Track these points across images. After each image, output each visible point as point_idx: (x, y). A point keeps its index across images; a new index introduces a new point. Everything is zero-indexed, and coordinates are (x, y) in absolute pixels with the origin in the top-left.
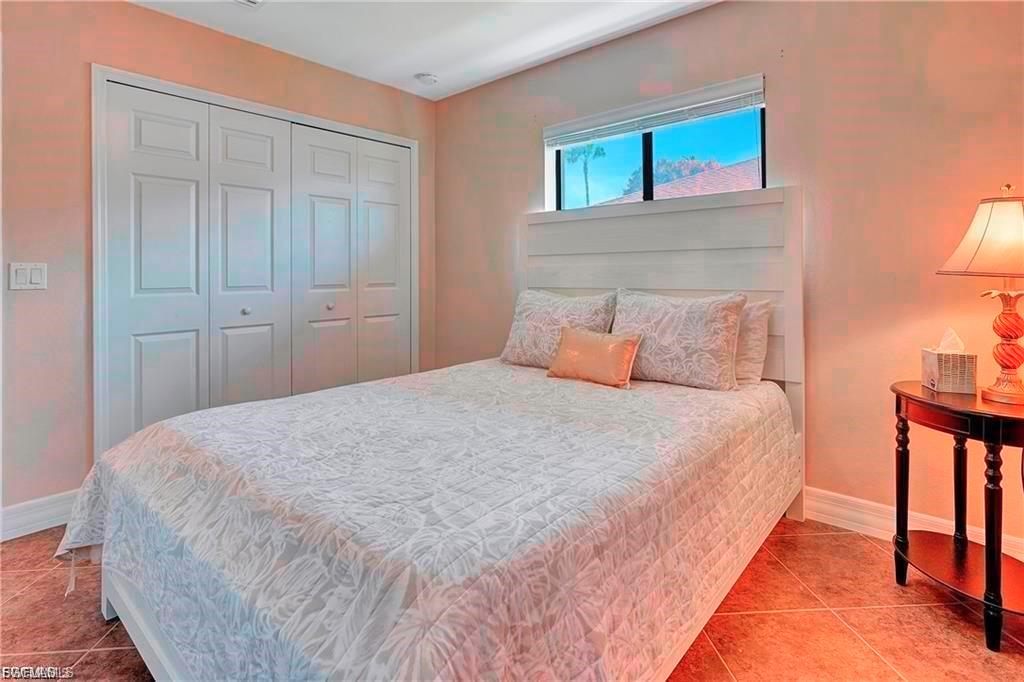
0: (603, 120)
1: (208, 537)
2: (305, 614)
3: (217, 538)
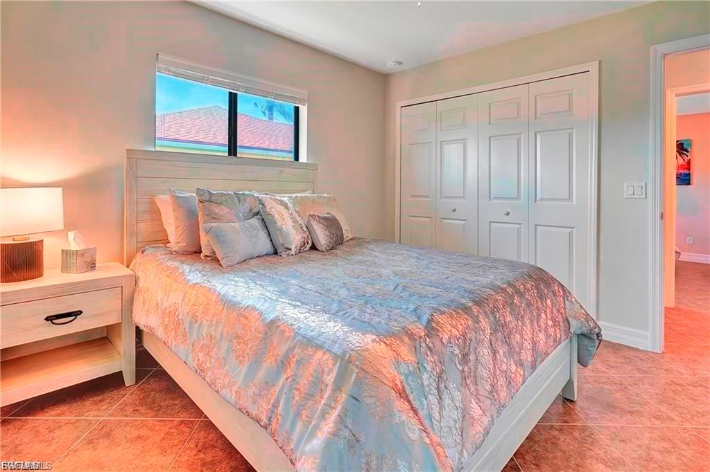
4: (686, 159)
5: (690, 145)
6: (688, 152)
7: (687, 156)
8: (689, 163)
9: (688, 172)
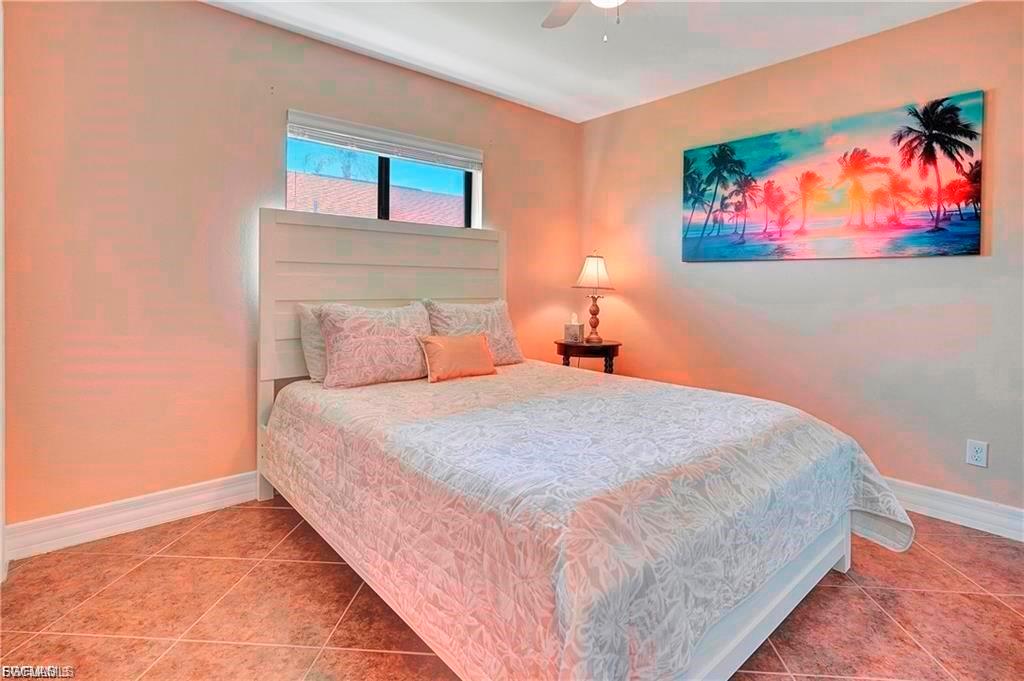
0: (367, 133)
1: (657, 539)
2: (740, 493)
3: (660, 532)
4: (967, 161)
5: (982, 109)
6: (972, 135)
7: (968, 149)
8: (976, 175)
9: (971, 208)
